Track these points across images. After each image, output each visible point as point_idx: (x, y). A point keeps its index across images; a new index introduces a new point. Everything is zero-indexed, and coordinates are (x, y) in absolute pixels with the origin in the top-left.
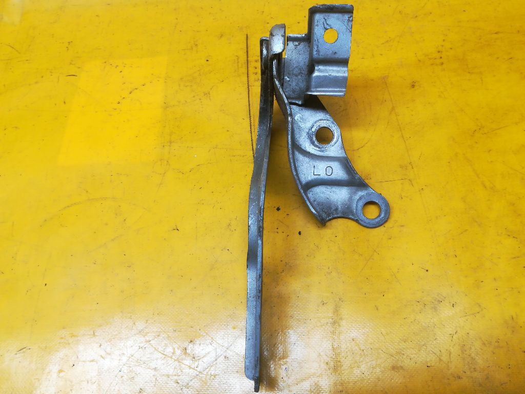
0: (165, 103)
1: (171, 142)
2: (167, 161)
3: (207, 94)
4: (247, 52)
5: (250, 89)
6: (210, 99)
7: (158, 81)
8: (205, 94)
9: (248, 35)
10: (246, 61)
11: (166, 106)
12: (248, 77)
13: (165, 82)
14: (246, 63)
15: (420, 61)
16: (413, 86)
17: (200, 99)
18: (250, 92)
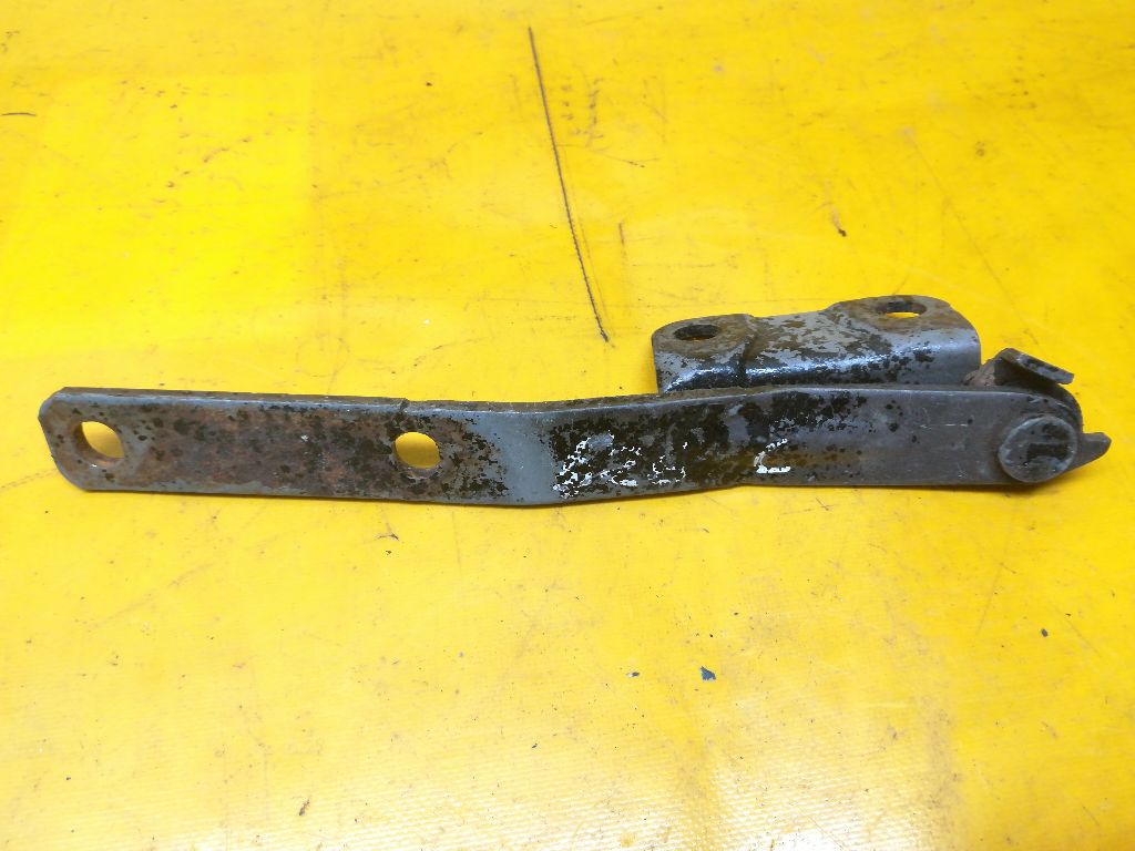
0: (315, 186)
1: (345, 286)
2: (341, 340)
3: (438, 164)
4: (537, 66)
5: (561, 154)
6: (448, 176)
7: (290, 130)
8: (433, 164)
9: (535, 31)
10: (538, 89)
11: (319, 195)
12: (549, 124)
13: (312, 134)
14: (540, 92)
15: (978, 98)
16: (981, 152)
17: (420, 177)
18: (560, 159)
